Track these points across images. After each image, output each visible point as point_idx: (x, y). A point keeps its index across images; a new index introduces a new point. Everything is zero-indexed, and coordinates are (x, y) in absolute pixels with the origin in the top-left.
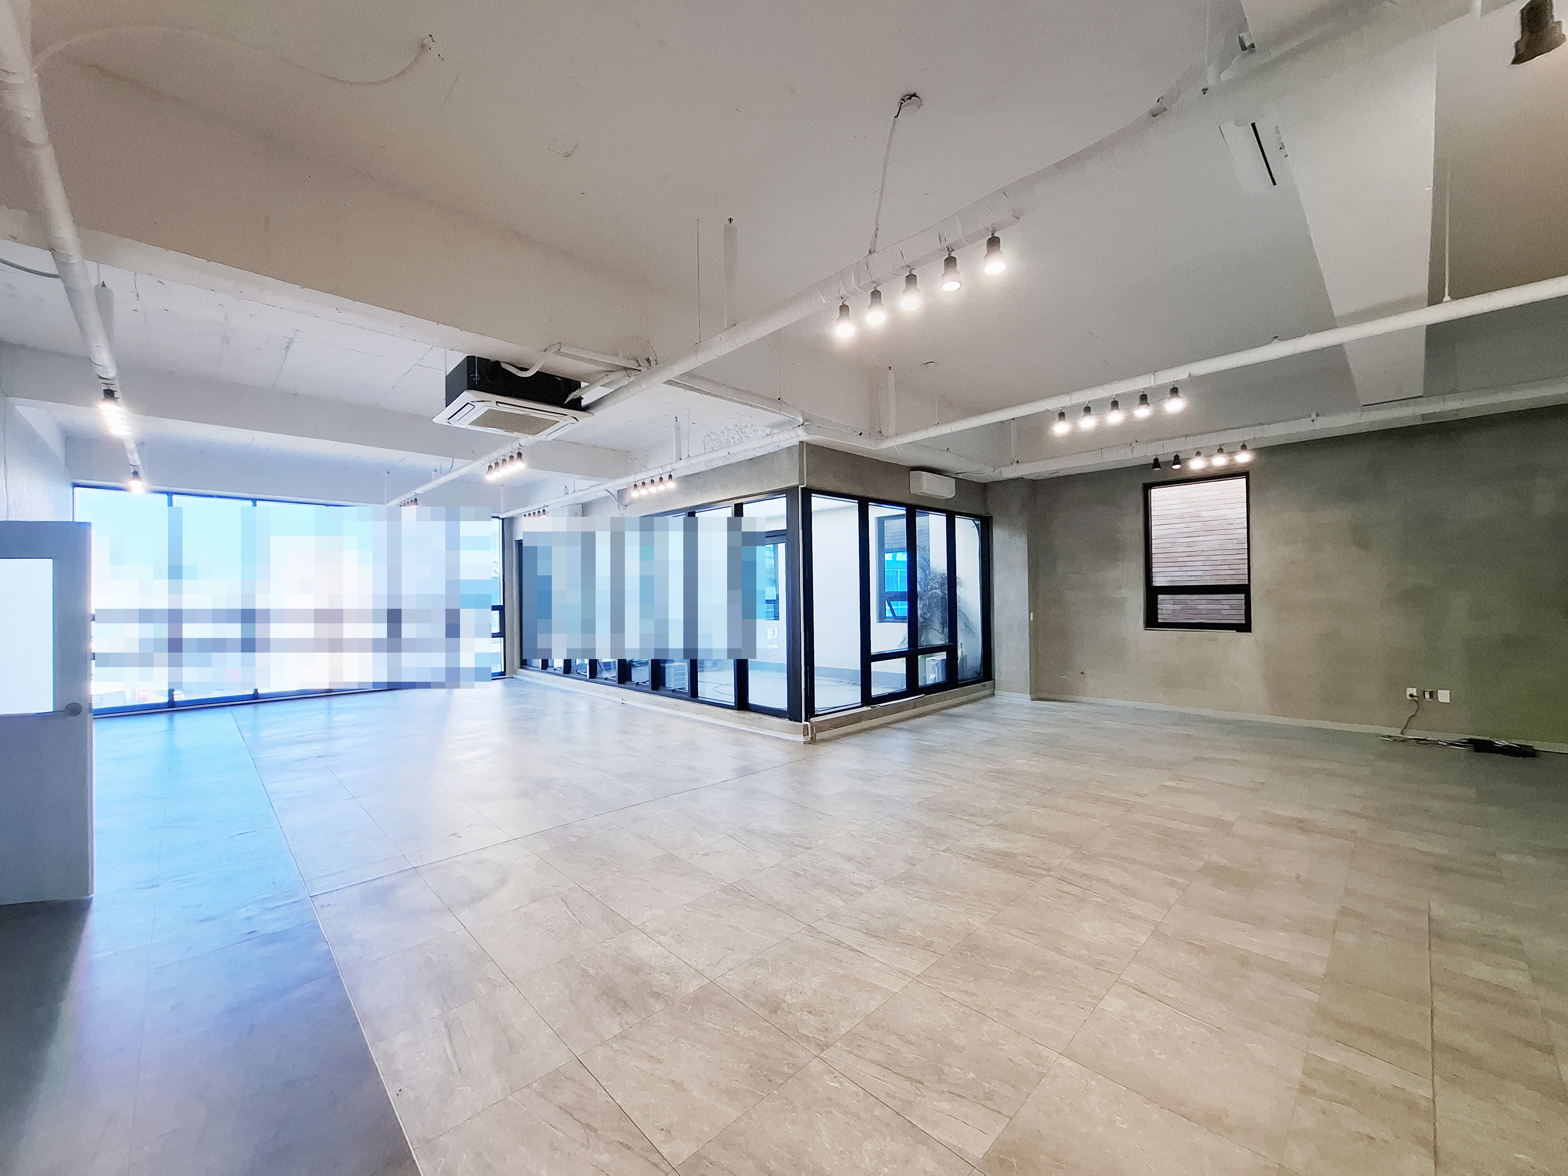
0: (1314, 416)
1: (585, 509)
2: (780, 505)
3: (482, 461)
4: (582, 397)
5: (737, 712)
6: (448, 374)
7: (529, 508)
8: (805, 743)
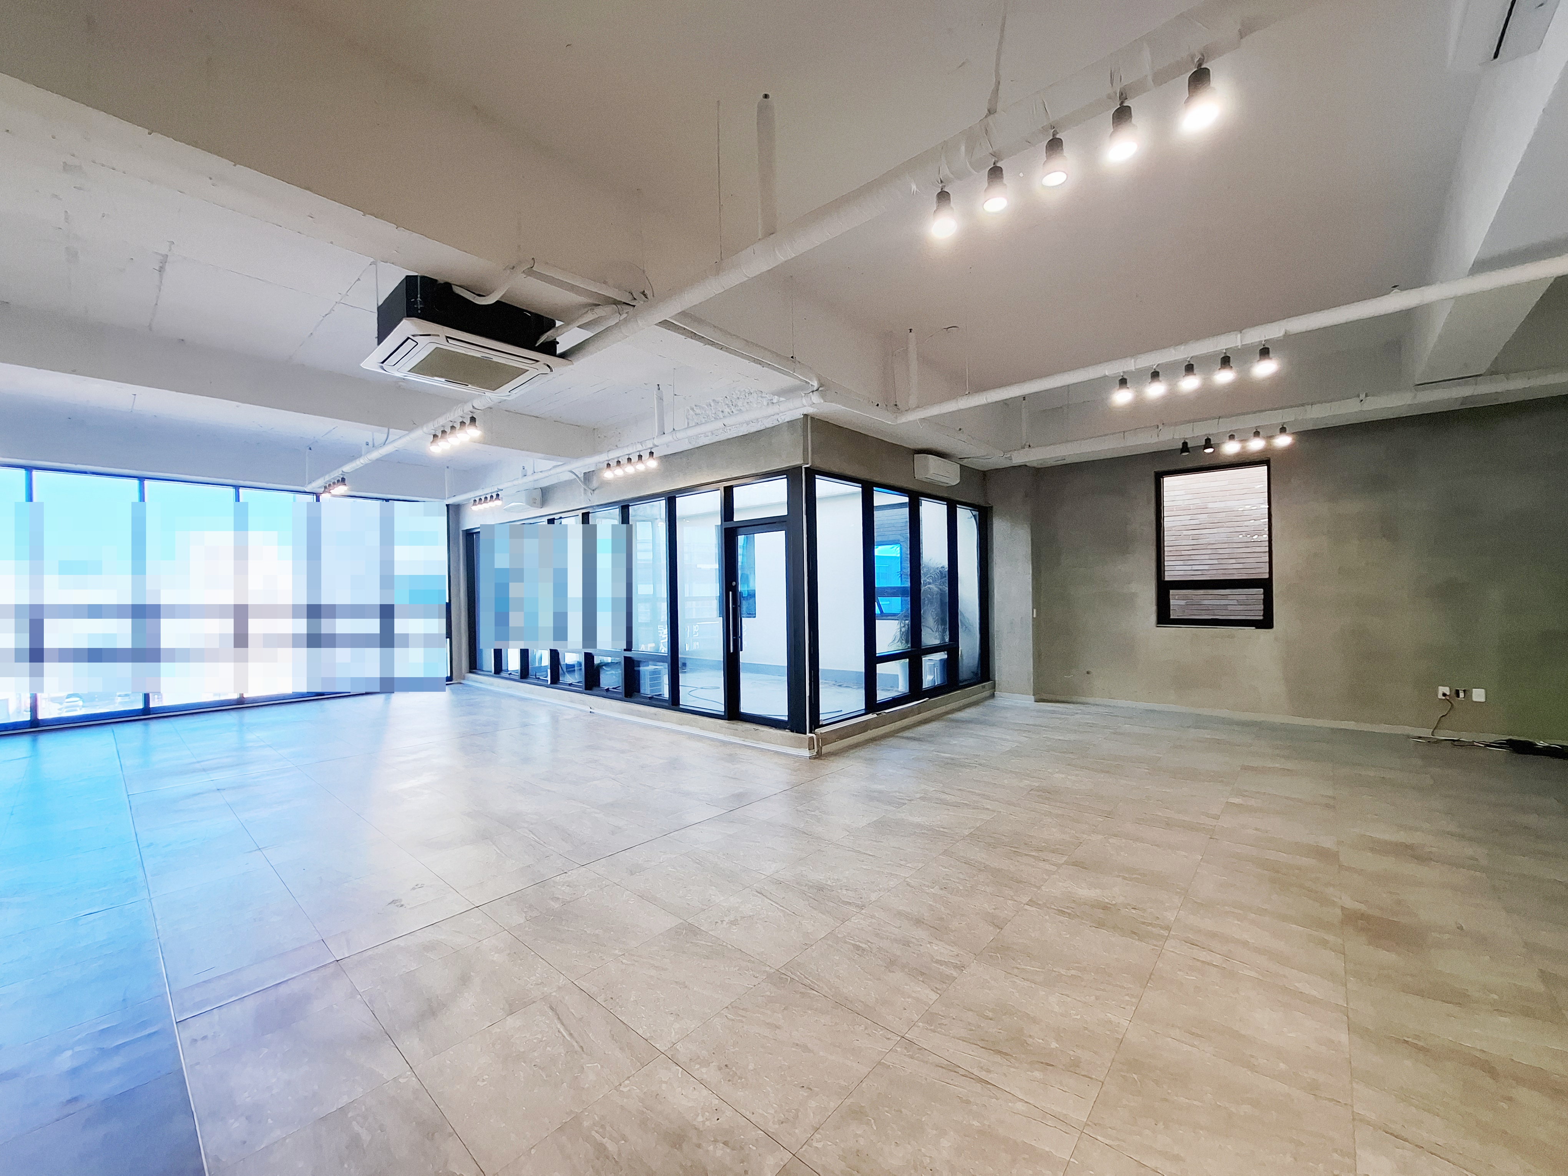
0: (1362, 396)
1: (545, 495)
2: (780, 485)
3: (425, 429)
4: (557, 340)
5: (728, 723)
6: (380, 304)
7: (479, 493)
8: (810, 758)
